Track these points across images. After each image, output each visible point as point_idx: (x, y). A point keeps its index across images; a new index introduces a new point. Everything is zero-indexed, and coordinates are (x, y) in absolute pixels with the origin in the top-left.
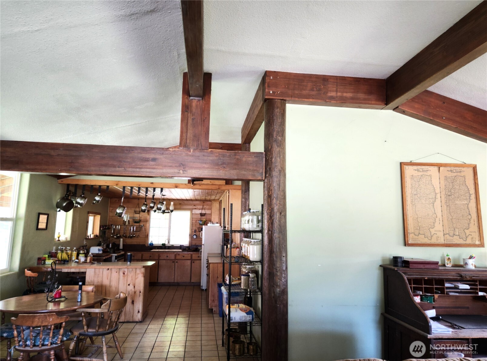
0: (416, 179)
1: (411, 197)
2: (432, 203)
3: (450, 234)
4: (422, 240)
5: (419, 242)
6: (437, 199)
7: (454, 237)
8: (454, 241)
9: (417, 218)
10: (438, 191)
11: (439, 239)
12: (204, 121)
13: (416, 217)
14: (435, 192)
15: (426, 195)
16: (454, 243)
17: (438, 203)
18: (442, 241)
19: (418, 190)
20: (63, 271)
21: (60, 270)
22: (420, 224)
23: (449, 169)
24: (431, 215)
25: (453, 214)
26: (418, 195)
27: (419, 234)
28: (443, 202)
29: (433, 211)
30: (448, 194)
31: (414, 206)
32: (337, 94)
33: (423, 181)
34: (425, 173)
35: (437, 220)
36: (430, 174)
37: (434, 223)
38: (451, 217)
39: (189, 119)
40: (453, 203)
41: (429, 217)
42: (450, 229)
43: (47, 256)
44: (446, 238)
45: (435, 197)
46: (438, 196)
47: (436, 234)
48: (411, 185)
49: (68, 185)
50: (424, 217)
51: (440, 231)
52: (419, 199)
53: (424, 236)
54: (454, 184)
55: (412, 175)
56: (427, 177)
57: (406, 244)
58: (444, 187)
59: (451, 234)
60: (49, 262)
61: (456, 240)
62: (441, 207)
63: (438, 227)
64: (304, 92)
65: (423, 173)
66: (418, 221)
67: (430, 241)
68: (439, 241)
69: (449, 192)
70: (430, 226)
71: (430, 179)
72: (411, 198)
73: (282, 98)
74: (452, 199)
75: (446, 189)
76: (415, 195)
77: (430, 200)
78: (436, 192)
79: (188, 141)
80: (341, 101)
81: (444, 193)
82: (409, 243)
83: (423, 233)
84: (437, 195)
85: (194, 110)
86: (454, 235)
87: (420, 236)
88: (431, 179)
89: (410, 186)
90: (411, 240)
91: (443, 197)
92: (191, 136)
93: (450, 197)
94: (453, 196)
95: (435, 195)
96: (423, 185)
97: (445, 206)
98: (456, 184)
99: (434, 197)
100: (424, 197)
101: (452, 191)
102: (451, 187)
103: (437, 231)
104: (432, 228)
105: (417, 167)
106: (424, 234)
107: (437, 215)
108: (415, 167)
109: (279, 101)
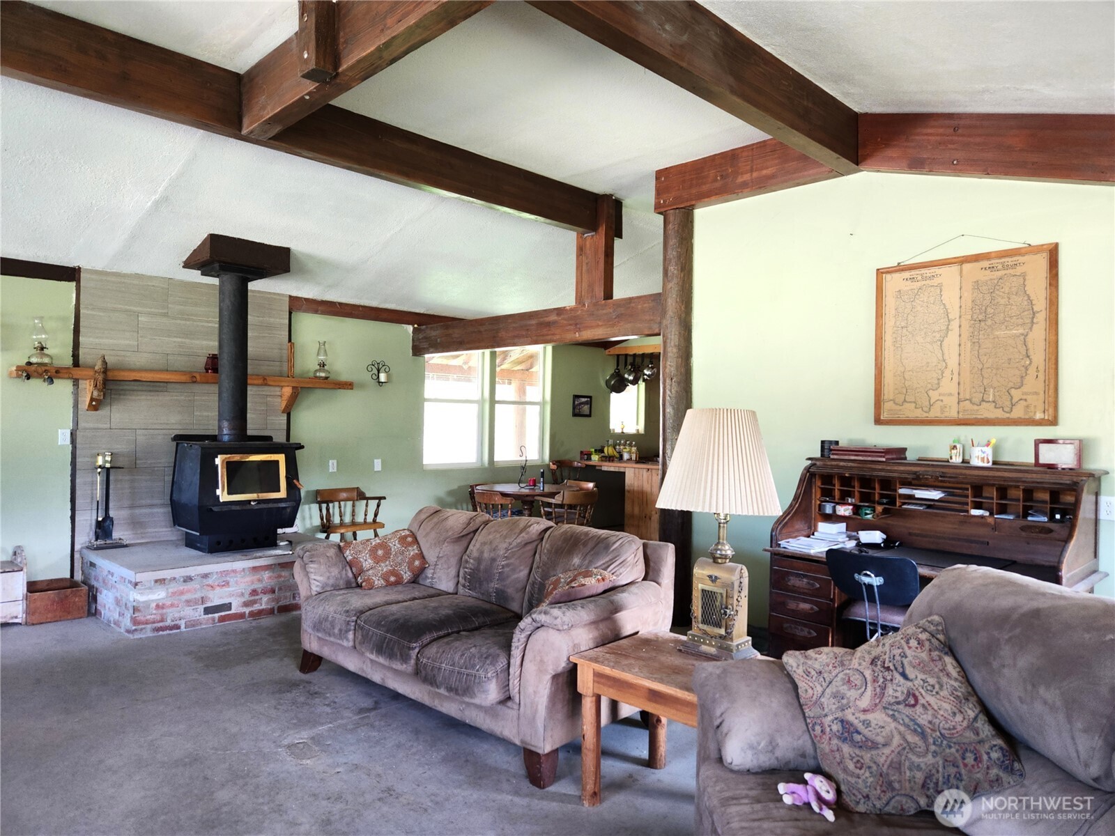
0: (906, 297)
1: (894, 333)
2: (940, 340)
3: (974, 400)
4: (910, 412)
5: (903, 417)
6: (952, 330)
7: (981, 407)
8: (981, 413)
9: (904, 372)
10: (955, 313)
11: (947, 409)
12: (598, 262)
13: (902, 369)
14: (948, 317)
15: (925, 326)
16: (979, 417)
17: (953, 338)
18: (953, 414)
19: (910, 317)
20: (603, 469)
21: (600, 468)
22: (907, 384)
23: (986, 264)
24: (935, 364)
25: (984, 359)
26: (910, 329)
27: (905, 401)
28: (965, 335)
29: (940, 355)
30: (977, 317)
31: (900, 349)
32: (751, 175)
33: (922, 299)
34: (928, 282)
35: (947, 373)
36: (939, 282)
37: (938, 379)
38: (980, 367)
39: (584, 264)
40: (988, 335)
41: (928, 369)
42: (974, 390)
43: (593, 450)
44: (964, 407)
45: (948, 328)
46: (955, 325)
47: (942, 401)
48: (896, 309)
49: (618, 356)
50: (918, 370)
51: (950, 394)
52: (910, 336)
53: (914, 405)
54: (994, 295)
55: (900, 291)
56: (932, 289)
57: (878, 421)
58: (970, 304)
59: (976, 400)
60: (595, 458)
61: (988, 411)
62: (957, 347)
63: (948, 386)
64: (705, 188)
65: (924, 282)
66: (904, 377)
67: (927, 415)
68: (947, 414)
69: (981, 313)
70: (929, 386)
71: (939, 293)
72: (895, 335)
73: (675, 207)
74: (986, 328)
75: (973, 309)
76: (902, 328)
77: (934, 334)
78: (950, 318)
79: (583, 293)
80: (757, 187)
81: (969, 317)
82: (882, 418)
83: (914, 400)
84: (952, 323)
85: (588, 252)
86: (983, 401)
87: (906, 405)
88: (941, 292)
89: (893, 312)
90: (885, 413)
91: (966, 325)
92: (586, 286)
93: (983, 324)
94: (989, 322)
95: (946, 324)
96: (922, 306)
97: (969, 344)
98: (1001, 294)
99: (945, 328)
100: (922, 330)
101: (990, 310)
102: (987, 302)
103: (944, 395)
104: (934, 390)
105: (911, 274)
106: (915, 402)
107: (948, 364)
108: (907, 274)
109: (672, 211)
